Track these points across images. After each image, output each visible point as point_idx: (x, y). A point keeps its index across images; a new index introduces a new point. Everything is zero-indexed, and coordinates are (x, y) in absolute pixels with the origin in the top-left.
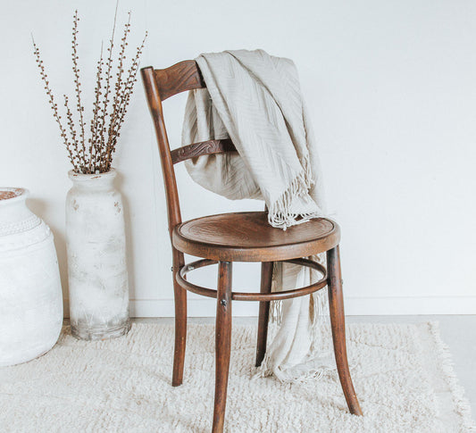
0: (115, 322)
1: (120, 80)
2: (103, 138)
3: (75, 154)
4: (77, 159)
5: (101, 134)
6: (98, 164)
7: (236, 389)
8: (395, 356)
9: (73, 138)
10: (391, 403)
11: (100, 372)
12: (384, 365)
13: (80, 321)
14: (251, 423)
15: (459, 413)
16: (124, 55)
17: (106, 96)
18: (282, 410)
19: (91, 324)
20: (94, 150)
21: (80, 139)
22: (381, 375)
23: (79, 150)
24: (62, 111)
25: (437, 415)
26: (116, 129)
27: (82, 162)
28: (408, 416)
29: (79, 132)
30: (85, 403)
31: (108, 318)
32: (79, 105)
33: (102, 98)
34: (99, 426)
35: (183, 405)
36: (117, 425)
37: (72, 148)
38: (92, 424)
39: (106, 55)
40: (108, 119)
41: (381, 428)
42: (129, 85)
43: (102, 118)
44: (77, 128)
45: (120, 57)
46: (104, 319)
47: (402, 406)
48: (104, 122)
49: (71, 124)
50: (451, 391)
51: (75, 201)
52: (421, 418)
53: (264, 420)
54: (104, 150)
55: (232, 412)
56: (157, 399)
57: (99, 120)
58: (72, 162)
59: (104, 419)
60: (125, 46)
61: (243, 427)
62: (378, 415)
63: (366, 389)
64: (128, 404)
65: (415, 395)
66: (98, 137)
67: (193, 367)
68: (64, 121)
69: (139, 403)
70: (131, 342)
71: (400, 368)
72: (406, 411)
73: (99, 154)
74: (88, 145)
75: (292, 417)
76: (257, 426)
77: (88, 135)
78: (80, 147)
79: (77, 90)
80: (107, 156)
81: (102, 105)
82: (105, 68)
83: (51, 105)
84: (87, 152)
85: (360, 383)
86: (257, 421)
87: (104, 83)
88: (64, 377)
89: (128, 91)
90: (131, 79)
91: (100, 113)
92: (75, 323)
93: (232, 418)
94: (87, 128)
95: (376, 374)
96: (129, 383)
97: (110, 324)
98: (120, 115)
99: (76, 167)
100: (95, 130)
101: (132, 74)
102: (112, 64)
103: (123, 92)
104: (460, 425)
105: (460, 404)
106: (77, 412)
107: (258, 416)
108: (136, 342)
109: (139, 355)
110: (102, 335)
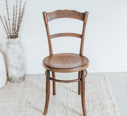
0: (21, 78)
1: (20, 12)
2: (15, 28)
3: (8, 32)
4: (9, 34)
5: (15, 26)
6: (14, 35)
7: (55, 99)
8: (96, 87)
9: (7, 28)
10: (96, 103)
11: (18, 94)
12: (93, 90)
13: (11, 77)
14: (60, 110)
15: (114, 106)
16: (21, 5)
17: (16, 16)
18: (67, 106)
19: (14, 78)
20: (13, 31)
21: (9, 28)
22: (93, 93)
23: (9, 31)
24: (4, 21)
25: (108, 106)
26: (19, 25)
27: (10, 34)
28: (101, 107)
29: (9, 26)
30: (15, 104)
31: (19, 77)
32: (8, 19)
33: (15, 17)
34: (19, 112)
35: (41, 104)
36: (24, 111)
37: (7, 31)
38: (17, 111)
39: (16, 4)
40: (17, 22)
41: (94, 111)
42: (22, 13)
43: (15, 22)
44: (8, 25)
45: (20, 5)
46: (18, 77)
47: (99, 104)
48: (16, 23)
49: (6, 24)
50: (112, 99)
51: (9, 46)
52: (104, 107)
53: (63, 109)
54: (16, 31)
55: (54, 106)
56: (34, 102)
57: (14, 22)
58: (7, 35)
59: (20, 110)
60: (21, 2)
61: (58, 111)
62: (93, 107)
63: (89, 98)
64: (26, 104)
65: (102, 100)
66: (14, 27)
67: (43, 91)
68: (5, 23)
69: (29, 104)
70: (25, 83)
71: (98, 91)
72: (100, 105)
73: (14, 32)
74: (11, 30)
75: (70, 108)
76: (61, 111)
77: (11, 27)
78: (9, 30)
79: (8, 14)
80: (17, 33)
81: (15, 18)
82: (15, 8)
83: (1, 19)
84: (11, 31)
85: (87, 96)
86: (61, 109)
87: (15, 12)
88: (8, 95)
89: (22, 15)
90: (23, 11)
91: (14, 21)
92: (10, 78)
93: (54, 108)
94: (11, 25)
95: (92, 93)
96: (26, 97)
97: (19, 78)
98: (20, 21)
99: (8, 36)
100: (13, 25)
101: (23, 10)
102: (17, 7)
103: (21, 15)
104: (115, 109)
105: (114, 103)
106: (13, 107)
107: (61, 108)
108: (27, 83)
109: (28, 88)
110: (17, 81)
